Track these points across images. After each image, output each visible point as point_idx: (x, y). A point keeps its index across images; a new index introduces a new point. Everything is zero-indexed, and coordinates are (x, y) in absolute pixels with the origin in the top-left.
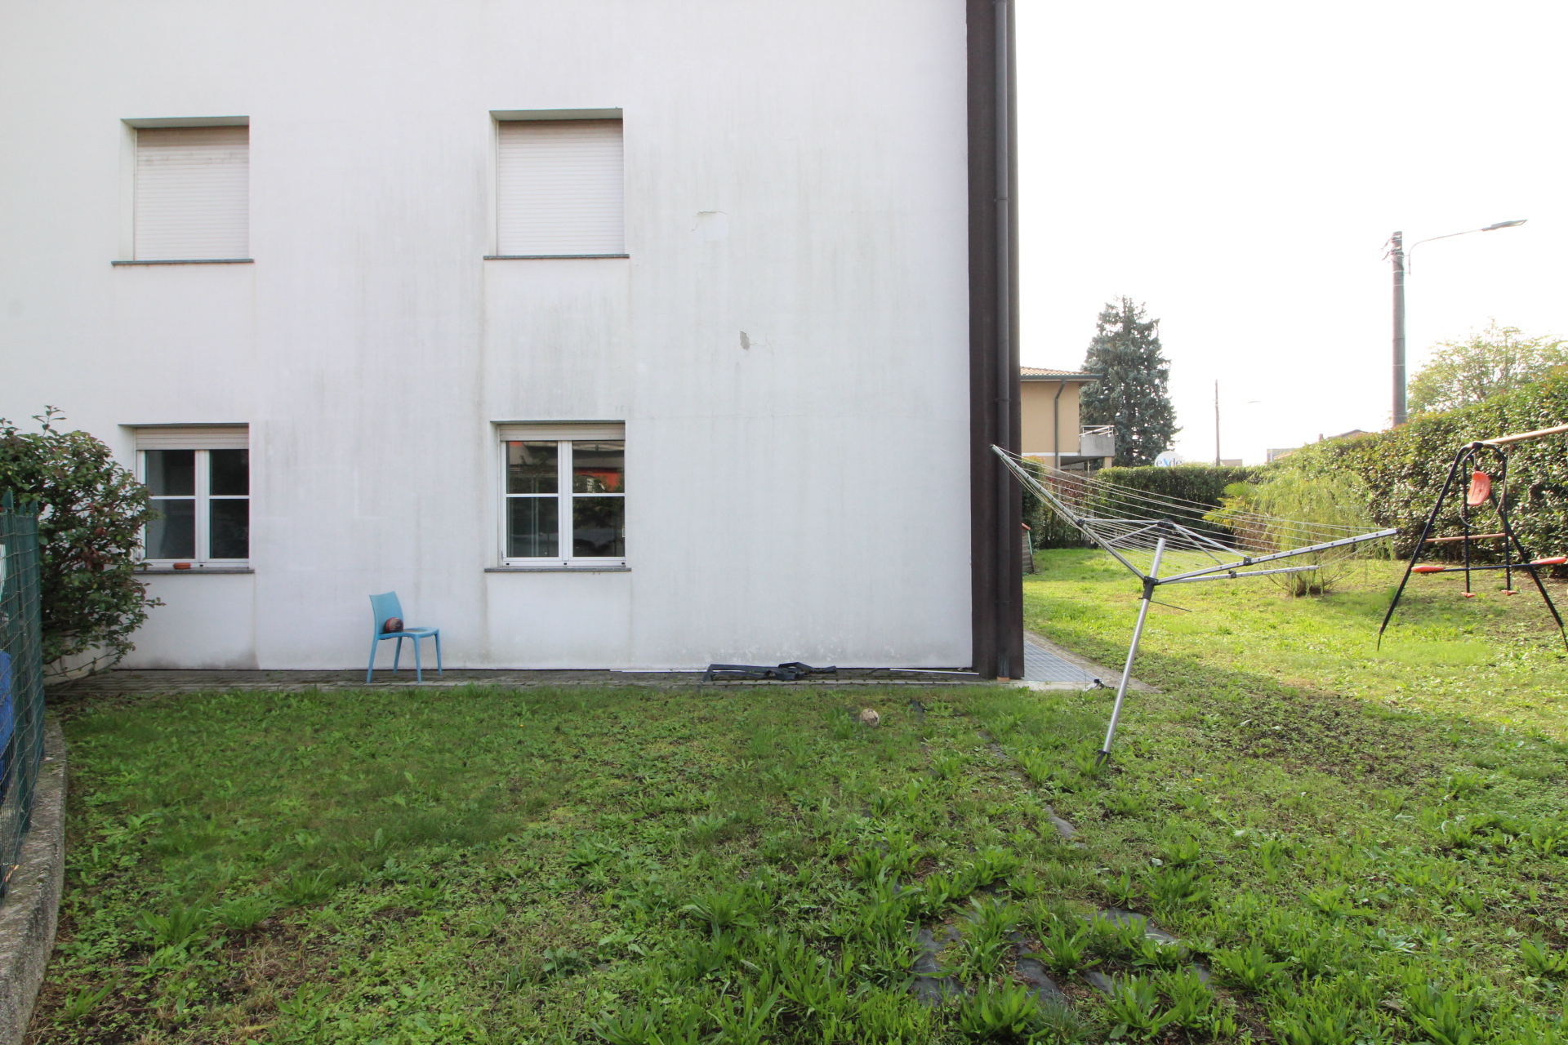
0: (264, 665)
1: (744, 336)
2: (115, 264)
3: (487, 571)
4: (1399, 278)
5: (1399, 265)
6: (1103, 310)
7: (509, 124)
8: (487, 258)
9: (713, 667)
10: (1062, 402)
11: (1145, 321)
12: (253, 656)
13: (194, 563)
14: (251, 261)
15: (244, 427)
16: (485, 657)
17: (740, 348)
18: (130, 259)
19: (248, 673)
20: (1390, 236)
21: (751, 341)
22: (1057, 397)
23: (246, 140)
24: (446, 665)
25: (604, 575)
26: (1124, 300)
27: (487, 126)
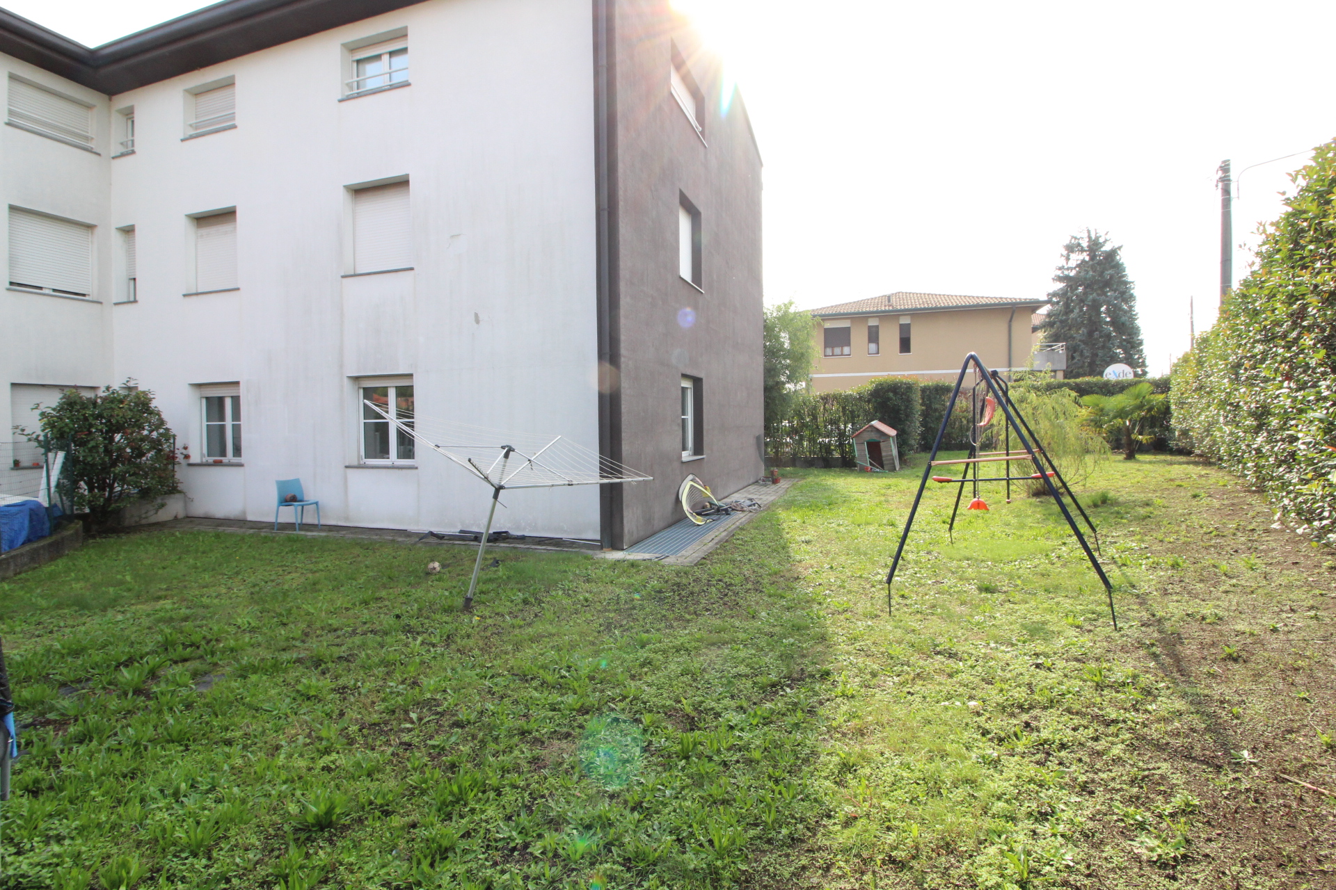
0: (250, 518)
1: (476, 315)
2: (184, 296)
3: (347, 467)
4: (1226, 203)
5: (1226, 192)
6: (1067, 242)
7: (360, 191)
8: (343, 277)
9: (461, 531)
10: (1015, 325)
11: (1107, 248)
12: (244, 513)
13: (225, 460)
14: (238, 289)
15: (237, 383)
16: (347, 519)
17: (474, 323)
18: (194, 291)
19: (241, 522)
20: (1219, 164)
21: (481, 318)
22: (1010, 321)
23: (234, 219)
24: (323, 522)
25: (404, 471)
26: (1089, 232)
27: (342, 197)
